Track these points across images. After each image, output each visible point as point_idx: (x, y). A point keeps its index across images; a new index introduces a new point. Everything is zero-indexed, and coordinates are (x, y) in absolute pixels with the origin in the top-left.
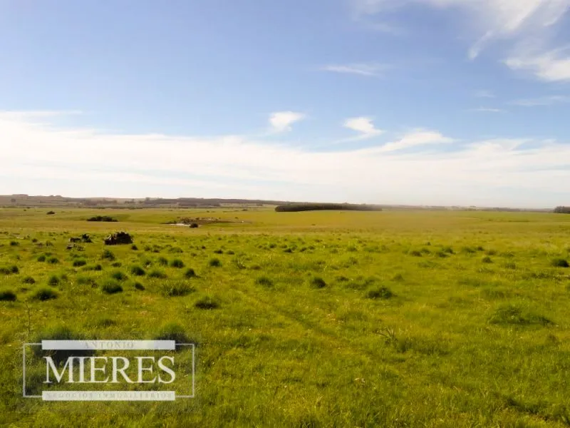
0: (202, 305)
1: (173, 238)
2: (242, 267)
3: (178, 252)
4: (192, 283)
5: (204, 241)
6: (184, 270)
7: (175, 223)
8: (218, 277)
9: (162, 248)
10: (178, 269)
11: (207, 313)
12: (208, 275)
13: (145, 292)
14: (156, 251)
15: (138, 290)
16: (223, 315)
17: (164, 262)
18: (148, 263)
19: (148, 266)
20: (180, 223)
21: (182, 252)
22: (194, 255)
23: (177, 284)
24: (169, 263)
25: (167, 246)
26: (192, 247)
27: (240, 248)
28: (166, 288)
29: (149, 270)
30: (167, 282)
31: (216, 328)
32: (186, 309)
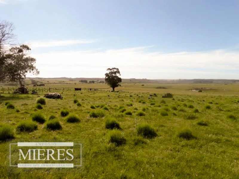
0: (201, 124)
1: (190, 96)
2: (221, 110)
3: (192, 102)
4: (197, 115)
5: (204, 98)
6: (194, 109)
7: (192, 90)
8: (209, 113)
9: (185, 100)
10: (191, 109)
11: (202, 127)
12: (205, 112)
13: (177, 117)
14: (182, 101)
15: (174, 116)
16: (209, 129)
17: (185, 105)
18: (179, 106)
19: (179, 107)
20: (194, 90)
21: (193, 102)
22: (199, 104)
23: (190, 115)
24: (187, 106)
25: (187, 99)
26: (198, 100)
27: (222, 102)
28: (185, 116)
29: (179, 108)
30: (186, 114)
31: (206, 133)
32: (193, 124)
